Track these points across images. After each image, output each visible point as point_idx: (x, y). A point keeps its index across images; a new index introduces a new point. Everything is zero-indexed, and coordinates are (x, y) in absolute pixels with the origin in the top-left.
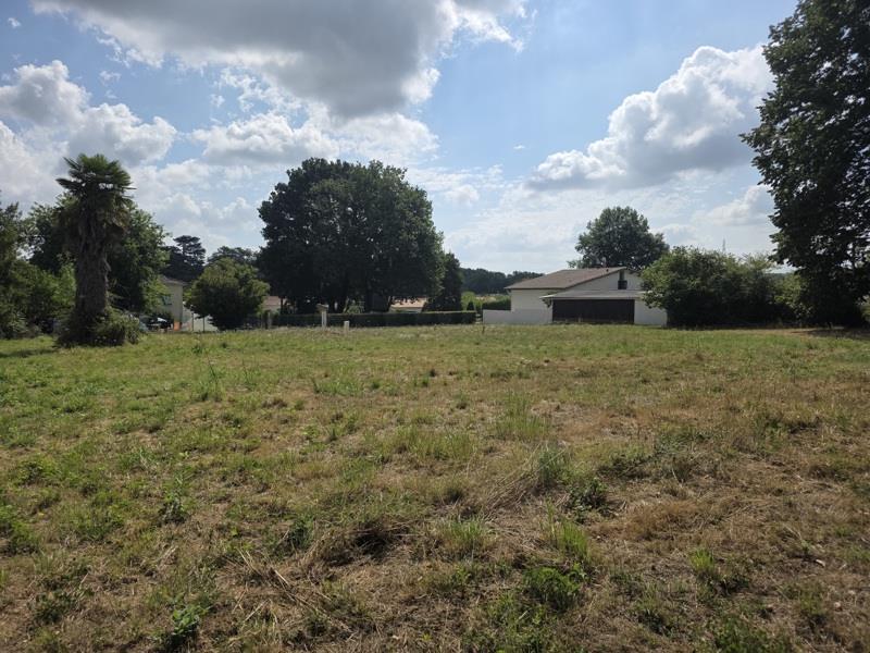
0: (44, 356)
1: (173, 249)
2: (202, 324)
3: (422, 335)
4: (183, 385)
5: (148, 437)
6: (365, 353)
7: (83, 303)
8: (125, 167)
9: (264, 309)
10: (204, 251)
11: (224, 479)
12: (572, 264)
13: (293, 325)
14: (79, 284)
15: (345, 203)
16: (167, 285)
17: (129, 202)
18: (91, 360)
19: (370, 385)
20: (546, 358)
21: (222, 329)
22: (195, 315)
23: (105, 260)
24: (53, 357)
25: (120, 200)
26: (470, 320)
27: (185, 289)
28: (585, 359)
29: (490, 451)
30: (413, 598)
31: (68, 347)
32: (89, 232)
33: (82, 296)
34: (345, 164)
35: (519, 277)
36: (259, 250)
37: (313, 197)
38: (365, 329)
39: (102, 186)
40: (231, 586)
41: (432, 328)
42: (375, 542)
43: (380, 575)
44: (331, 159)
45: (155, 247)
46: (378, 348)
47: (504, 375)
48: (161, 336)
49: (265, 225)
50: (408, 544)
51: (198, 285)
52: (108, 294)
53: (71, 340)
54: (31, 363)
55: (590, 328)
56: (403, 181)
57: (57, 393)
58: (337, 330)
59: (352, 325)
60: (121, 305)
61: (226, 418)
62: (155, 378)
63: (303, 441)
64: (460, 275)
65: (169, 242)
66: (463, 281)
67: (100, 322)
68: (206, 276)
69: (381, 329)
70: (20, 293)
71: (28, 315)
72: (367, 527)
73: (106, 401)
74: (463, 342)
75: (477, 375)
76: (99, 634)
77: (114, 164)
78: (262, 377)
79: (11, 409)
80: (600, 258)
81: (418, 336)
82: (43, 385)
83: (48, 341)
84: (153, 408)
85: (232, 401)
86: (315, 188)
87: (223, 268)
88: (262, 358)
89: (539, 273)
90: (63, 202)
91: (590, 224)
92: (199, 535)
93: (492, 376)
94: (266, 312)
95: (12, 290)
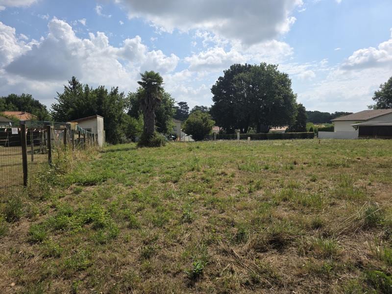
0: (133, 150)
1: (177, 107)
2: (188, 138)
3: (286, 144)
4: (184, 164)
5: (173, 185)
6: (259, 152)
7: (146, 130)
8: (161, 75)
9: (213, 132)
10: (189, 108)
11: (205, 206)
12: (370, 107)
13: (225, 139)
14: (145, 123)
15: (249, 83)
16: (175, 122)
17: (162, 89)
18: (150, 153)
19: (264, 167)
20: (358, 157)
21: (196, 140)
22: (186, 135)
23: (154, 113)
24: (136, 151)
25: (159, 88)
26: (312, 137)
27: (182, 124)
28: (381, 158)
29: (333, 204)
30: (302, 274)
31: (141, 147)
32: (149, 102)
33: (146, 127)
34: (249, 65)
35: (338, 114)
36: (211, 107)
37: (235, 82)
38: (258, 141)
39: (153, 83)
40: (214, 254)
41: (291, 141)
42: (278, 243)
43: (282, 260)
44: (243, 64)
45: (171, 107)
46: (265, 150)
47: (334, 165)
48: (173, 143)
49: (213, 96)
50: (295, 247)
51: (187, 122)
52: (155, 126)
53: (142, 144)
54: (129, 153)
55: (382, 141)
56: (277, 71)
57: (139, 165)
58: (244, 141)
59: (252, 139)
60: (159, 131)
61: (203, 179)
62: (173, 161)
63: (236, 192)
64: (306, 114)
65: (176, 105)
66: (308, 117)
67: (152, 137)
68: (190, 119)
69: (266, 141)
70: (124, 126)
71: (127, 135)
72: (273, 236)
73: (157, 170)
74: (309, 148)
75: (319, 164)
76: (165, 266)
77: (157, 74)
78: (215, 162)
79: (124, 171)
80: (388, 103)
81: (284, 144)
82: (134, 162)
83: (134, 145)
84: (174, 173)
85: (204, 172)
86: (235, 77)
87: (197, 115)
88: (214, 153)
89: (350, 112)
90: (139, 90)
91: (381, 85)
92: (198, 229)
93: (328, 165)
94: (214, 133)
95: (122, 125)
